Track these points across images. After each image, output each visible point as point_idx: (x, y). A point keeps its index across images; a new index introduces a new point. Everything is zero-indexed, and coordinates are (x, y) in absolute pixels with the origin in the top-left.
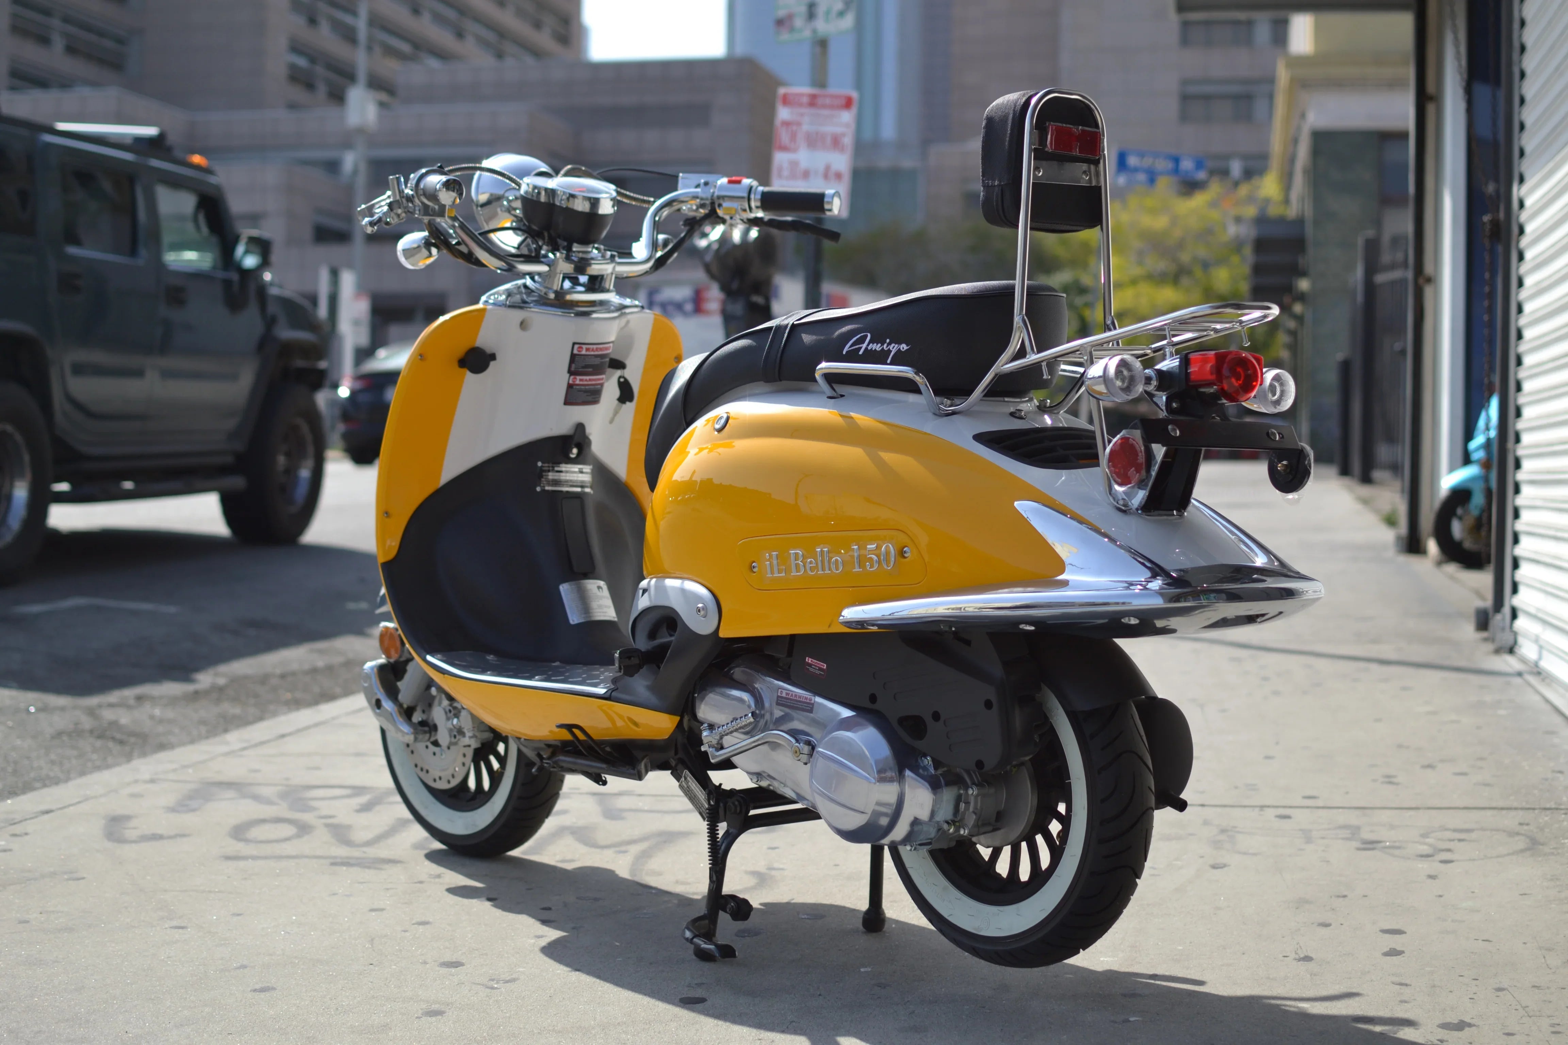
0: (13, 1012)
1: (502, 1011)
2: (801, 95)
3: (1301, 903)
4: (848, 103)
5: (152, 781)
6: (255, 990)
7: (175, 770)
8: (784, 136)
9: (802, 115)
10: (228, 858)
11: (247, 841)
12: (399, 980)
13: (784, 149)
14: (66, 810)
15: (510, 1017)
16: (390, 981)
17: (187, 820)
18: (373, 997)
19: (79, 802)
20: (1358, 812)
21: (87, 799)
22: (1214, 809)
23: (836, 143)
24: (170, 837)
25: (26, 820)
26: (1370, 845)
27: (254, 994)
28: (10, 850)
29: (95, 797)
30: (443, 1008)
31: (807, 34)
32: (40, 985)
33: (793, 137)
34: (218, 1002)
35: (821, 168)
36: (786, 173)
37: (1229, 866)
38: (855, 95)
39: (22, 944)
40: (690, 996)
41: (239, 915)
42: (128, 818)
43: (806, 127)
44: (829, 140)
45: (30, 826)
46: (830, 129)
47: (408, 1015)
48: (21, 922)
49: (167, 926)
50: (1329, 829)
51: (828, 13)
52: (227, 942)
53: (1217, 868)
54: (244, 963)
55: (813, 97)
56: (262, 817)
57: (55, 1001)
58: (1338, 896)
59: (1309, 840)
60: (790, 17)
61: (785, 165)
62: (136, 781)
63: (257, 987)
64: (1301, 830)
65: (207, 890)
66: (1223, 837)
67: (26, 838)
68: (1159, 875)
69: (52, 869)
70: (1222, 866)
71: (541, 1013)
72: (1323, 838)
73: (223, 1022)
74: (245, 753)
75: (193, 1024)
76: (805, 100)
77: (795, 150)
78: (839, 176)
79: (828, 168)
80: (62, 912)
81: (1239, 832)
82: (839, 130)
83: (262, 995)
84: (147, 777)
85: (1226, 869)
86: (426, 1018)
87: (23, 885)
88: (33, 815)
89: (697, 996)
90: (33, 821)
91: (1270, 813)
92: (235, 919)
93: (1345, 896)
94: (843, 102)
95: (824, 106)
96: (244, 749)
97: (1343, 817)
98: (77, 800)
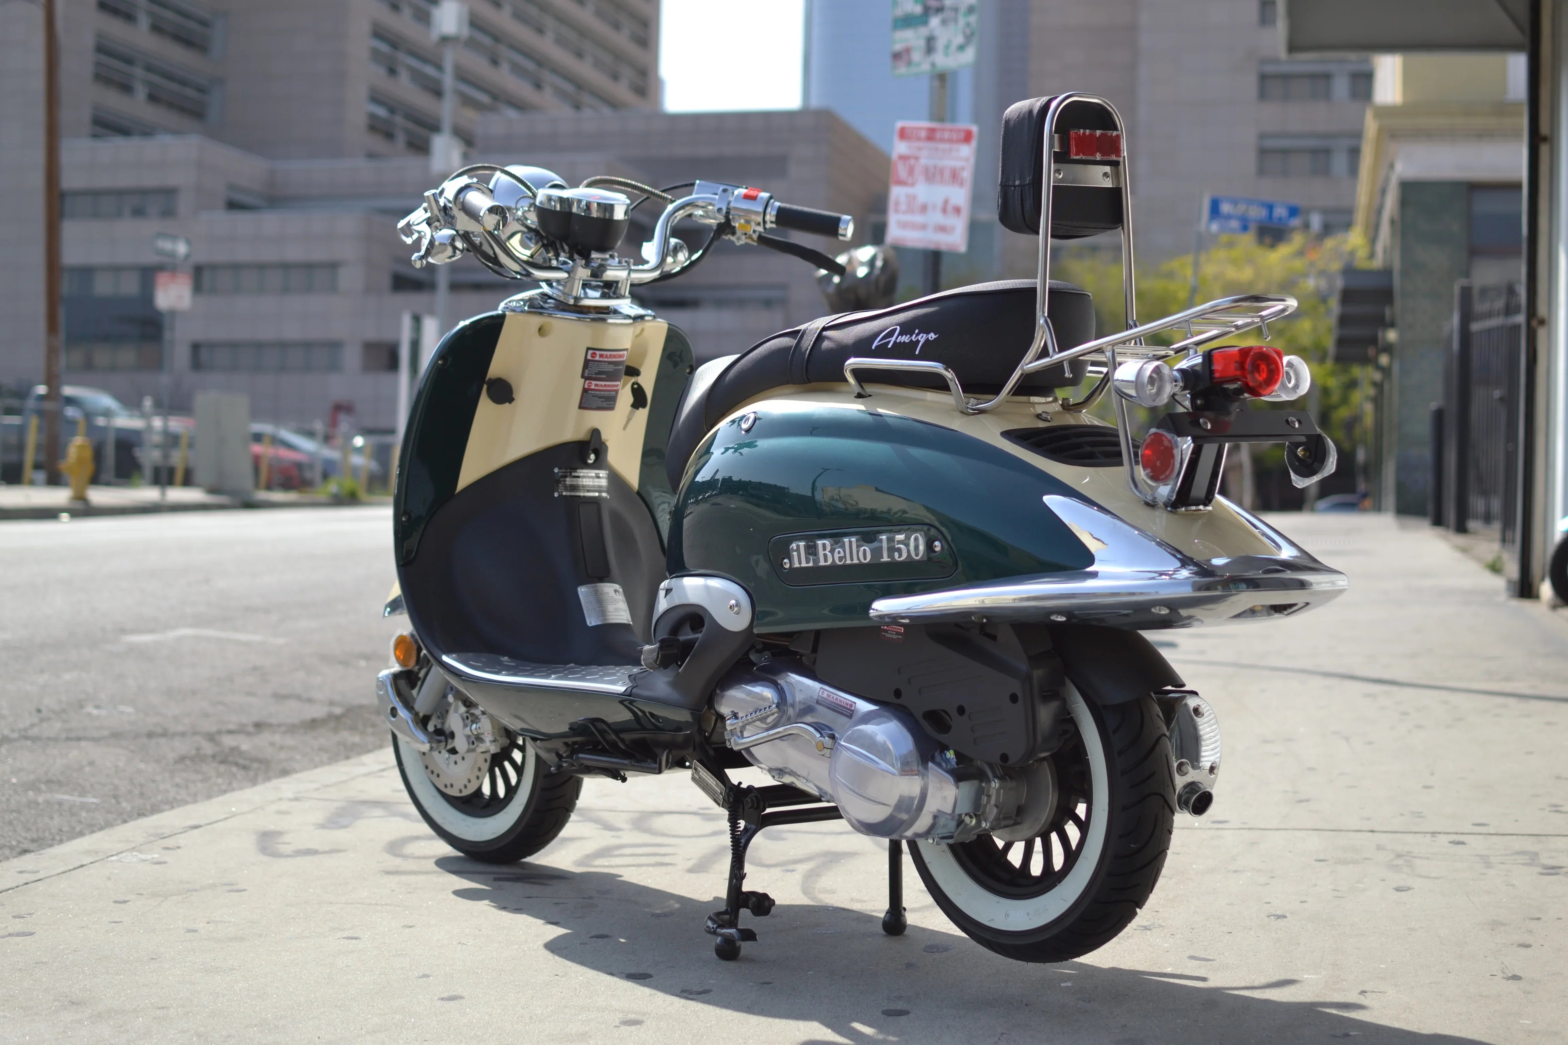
0: (198, 1017)
1: (701, 1021)
2: (919, 129)
3: (1495, 925)
4: (967, 137)
5: (296, 799)
6: (442, 999)
7: (317, 789)
8: (902, 171)
9: (920, 149)
10: (389, 873)
11: (405, 857)
12: (588, 990)
13: (900, 183)
14: (215, 825)
15: (711, 1027)
16: (580, 991)
17: (340, 836)
18: (566, 1007)
19: (226, 818)
20: (1532, 839)
21: (234, 815)
22: (1385, 835)
23: (955, 177)
24: (325, 852)
25: (175, 834)
26: (1552, 870)
27: (442, 1002)
28: (165, 863)
29: (242, 814)
30: (640, 1018)
31: (926, 67)
32: (221, 992)
33: (911, 171)
34: (407, 1010)
35: (940, 203)
36: (903, 207)
37: (1414, 889)
38: (975, 129)
39: (195, 952)
40: (892, 1008)
41: (410, 927)
42: (280, 833)
43: (923, 161)
44: (947, 174)
45: (181, 840)
46: (948, 163)
47: (606, 1024)
48: (189, 931)
49: (339, 936)
50: (1507, 855)
51: (947, 47)
52: (404, 952)
53: (1402, 891)
54: (425, 973)
55: (932, 131)
56: (415, 834)
57: (240, 1007)
58: (1532, 919)
59: (1488, 865)
60: (908, 50)
61: (903, 199)
62: (280, 799)
63: (445, 995)
64: (1478, 856)
65: (373, 902)
66: (1400, 862)
67: (178, 851)
68: (1343, 897)
69: (211, 882)
70: (1407, 889)
71: (742, 1024)
72: (1502, 863)
73: (417, 1029)
74: (385, 773)
75: (386, 1030)
76: (923, 134)
77: (913, 185)
78: (957, 210)
79: (946, 202)
80: (229, 922)
81: (1414, 857)
82: (958, 164)
83: (451, 1003)
84: (290, 795)
85: (1410, 892)
86: (625, 1027)
87: (185, 896)
88: (183, 830)
89: (899, 1008)
90: (183, 835)
91: (1443, 840)
92: (407, 930)
93: (1539, 919)
94: (962, 135)
95: (942, 140)
96: (384, 770)
97: (1518, 844)
98: (223, 817)
